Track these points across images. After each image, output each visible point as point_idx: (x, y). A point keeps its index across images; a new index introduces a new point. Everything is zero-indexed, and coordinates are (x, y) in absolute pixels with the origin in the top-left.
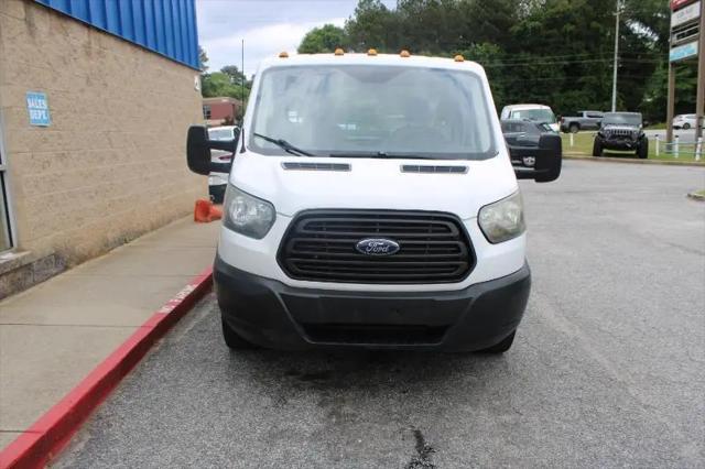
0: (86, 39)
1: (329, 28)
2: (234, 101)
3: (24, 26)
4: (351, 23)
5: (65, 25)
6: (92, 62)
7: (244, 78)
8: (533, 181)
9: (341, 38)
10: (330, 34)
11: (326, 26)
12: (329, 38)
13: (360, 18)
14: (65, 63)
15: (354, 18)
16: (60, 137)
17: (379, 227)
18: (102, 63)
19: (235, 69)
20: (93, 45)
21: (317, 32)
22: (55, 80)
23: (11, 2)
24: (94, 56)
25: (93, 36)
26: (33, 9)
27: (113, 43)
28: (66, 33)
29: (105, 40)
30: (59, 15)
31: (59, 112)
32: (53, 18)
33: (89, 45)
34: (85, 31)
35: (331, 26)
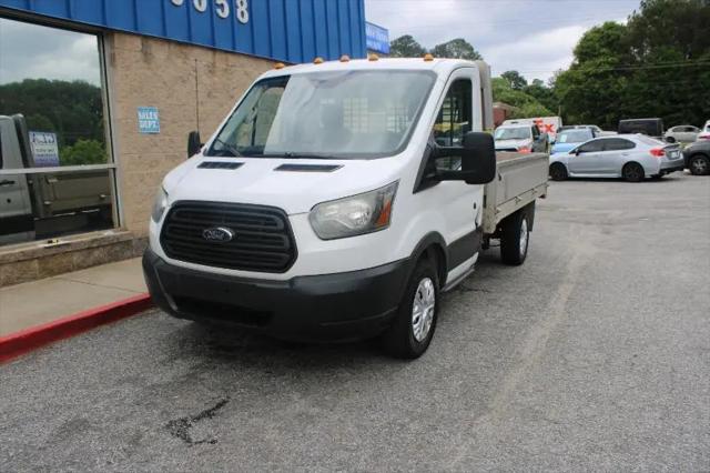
0: (210, 59)
1: (610, 26)
2: (506, 106)
3: (139, 55)
4: (636, 18)
5: (185, 51)
6: (216, 79)
7: (525, 82)
8: (463, 182)
9: (622, 36)
10: (610, 32)
11: (606, 24)
12: (609, 36)
13: (645, 13)
14: (184, 81)
15: (639, 12)
16: (172, 141)
17: (224, 218)
18: (228, 79)
19: (516, 74)
20: (217, 65)
21: (596, 31)
22: (170, 96)
23: (128, 39)
24: (218, 73)
25: (219, 56)
26: (151, 42)
27: (243, 60)
28: (186, 57)
29: (232, 59)
30: (179, 44)
31: (174, 122)
32: (172, 47)
33: (214, 64)
34: (210, 53)
35: (613, 23)
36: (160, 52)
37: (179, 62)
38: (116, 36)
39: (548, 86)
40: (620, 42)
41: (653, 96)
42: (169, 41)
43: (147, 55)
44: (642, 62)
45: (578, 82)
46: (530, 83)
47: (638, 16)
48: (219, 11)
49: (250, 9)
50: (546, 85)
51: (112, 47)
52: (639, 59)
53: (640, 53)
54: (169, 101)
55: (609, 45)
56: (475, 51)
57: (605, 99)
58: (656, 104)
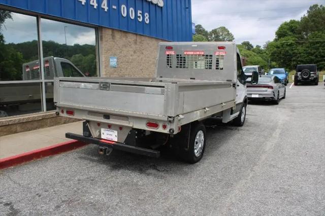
0: (135, 38)
3: (111, 37)
5: (126, 34)
6: (137, 46)
7: (252, 47)
9: (298, 26)
10: (293, 25)
11: (291, 21)
12: (292, 27)
13: (309, 16)
14: (126, 47)
15: (306, 15)
18: (142, 46)
19: (248, 43)
20: (138, 40)
21: (286, 24)
22: (121, 52)
23: (107, 30)
24: (138, 44)
25: (138, 37)
26: (115, 31)
27: (147, 38)
28: (127, 37)
29: (143, 38)
30: (124, 32)
31: (122, 63)
32: (122, 33)
33: (136, 40)
34: (135, 36)
35: (294, 21)
36: (118, 35)
37: (124, 39)
38: (103, 29)
39: (263, 49)
40: (297, 29)
41: (312, 55)
42: (121, 31)
43: (113, 36)
44: (307, 38)
45: (278, 47)
46: (255, 47)
47: (305, 17)
48: (139, 19)
49: (149, 18)
50: (262, 48)
51: (101, 33)
52: (306, 37)
53: (306, 35)
54: (121, 55)
55: (292, 31)
56: (230, 32)
57: (290, 55)
58: (313, 57)
